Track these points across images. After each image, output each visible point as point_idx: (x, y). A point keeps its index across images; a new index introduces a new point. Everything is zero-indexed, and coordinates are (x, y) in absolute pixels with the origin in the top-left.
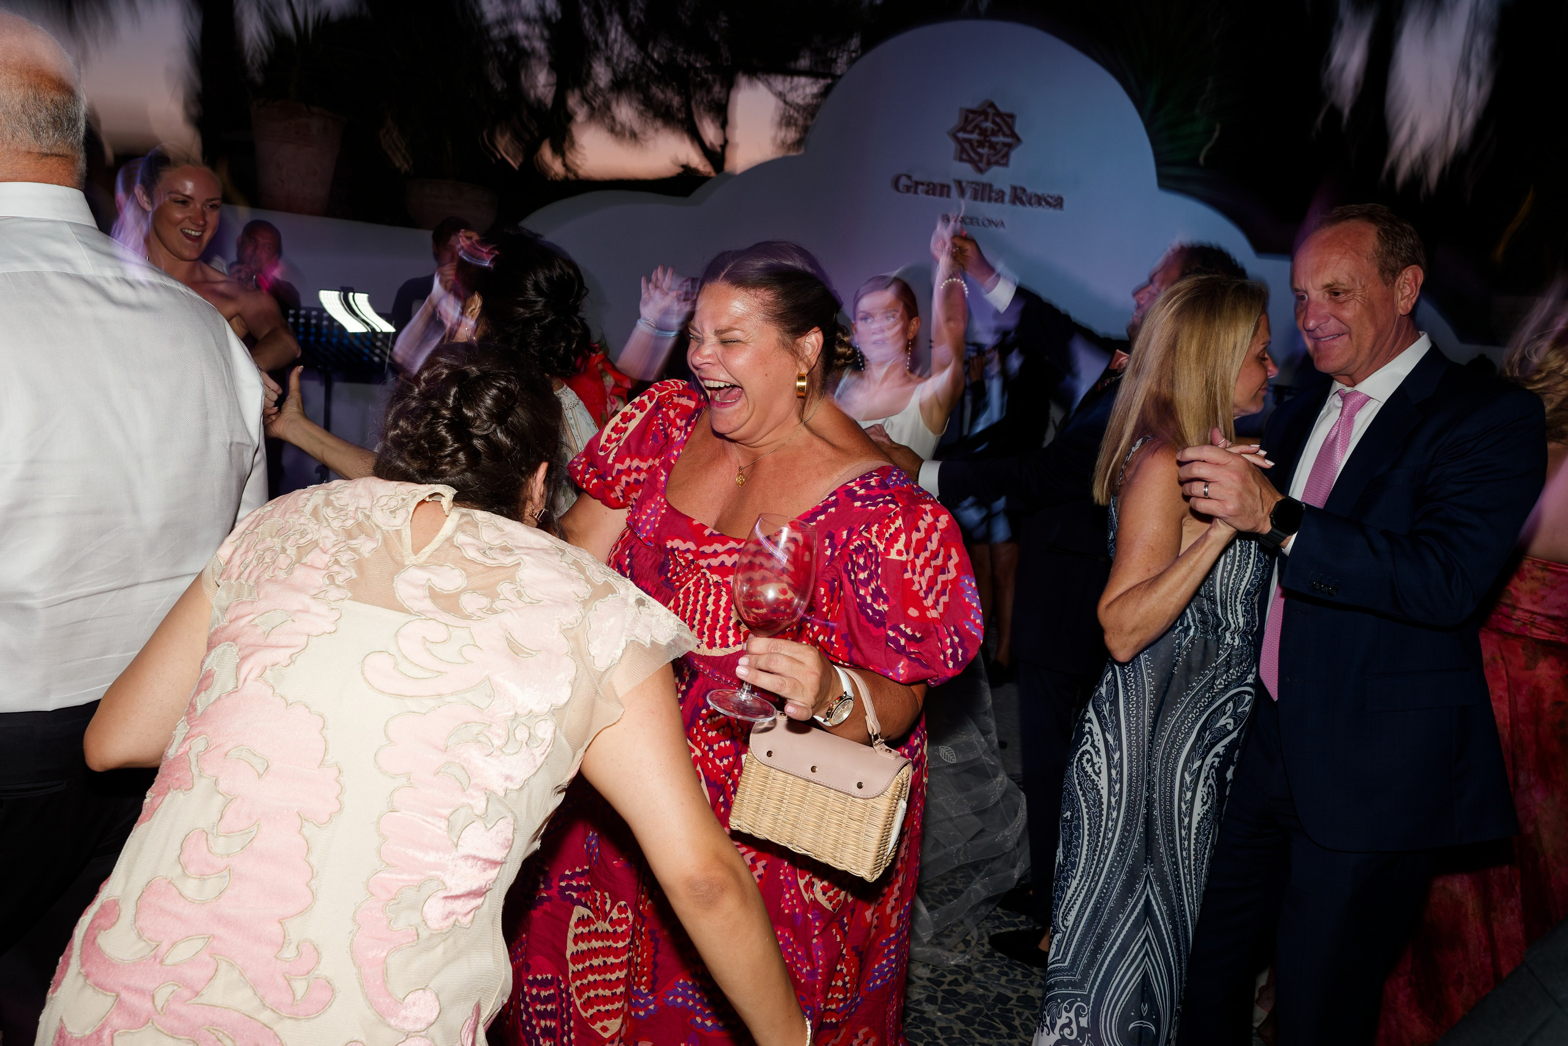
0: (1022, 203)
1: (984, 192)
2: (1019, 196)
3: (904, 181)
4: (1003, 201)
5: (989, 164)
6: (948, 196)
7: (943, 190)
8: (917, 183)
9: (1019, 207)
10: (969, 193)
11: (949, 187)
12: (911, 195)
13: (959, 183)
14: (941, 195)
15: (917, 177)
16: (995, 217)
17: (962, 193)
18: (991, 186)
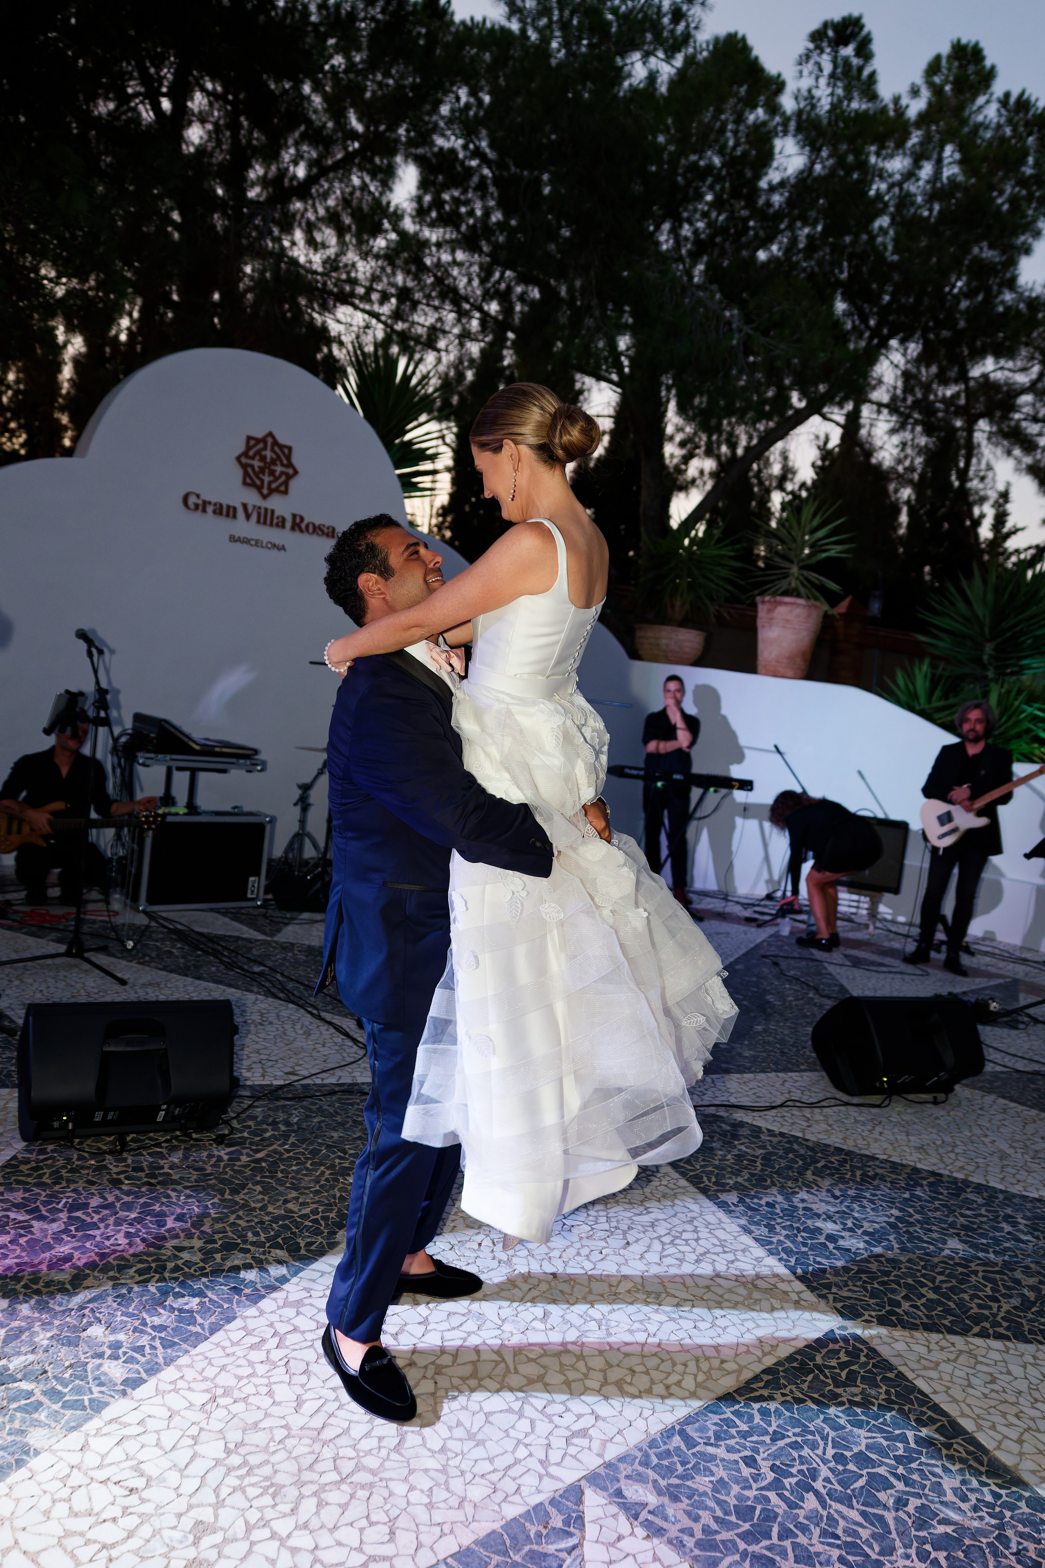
0: (301, 531)
1: (267, 518)
2: (298, 524)
3: (192, 500)
4: (283, 526)
5: (271, 491)
6: (235, 517)
7: (229, 512)
8: (205, 503)
9: (297, 535)
10: (254, 518)
11: (235, 509)
12: (198, 514)
13: (245, 506)
14: (228, 515)
15: (205, 496)
16: (278, 542)
17: (248, 516)
18: (273, 511)
